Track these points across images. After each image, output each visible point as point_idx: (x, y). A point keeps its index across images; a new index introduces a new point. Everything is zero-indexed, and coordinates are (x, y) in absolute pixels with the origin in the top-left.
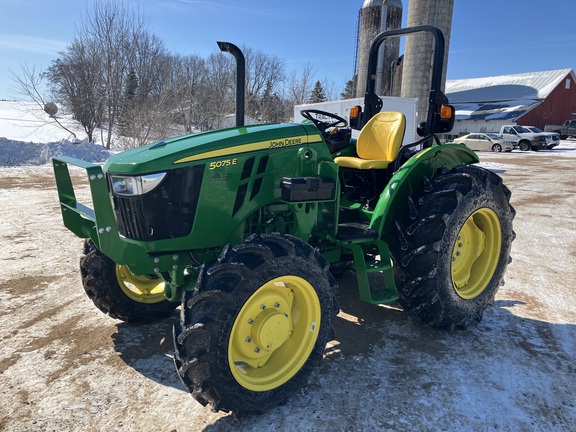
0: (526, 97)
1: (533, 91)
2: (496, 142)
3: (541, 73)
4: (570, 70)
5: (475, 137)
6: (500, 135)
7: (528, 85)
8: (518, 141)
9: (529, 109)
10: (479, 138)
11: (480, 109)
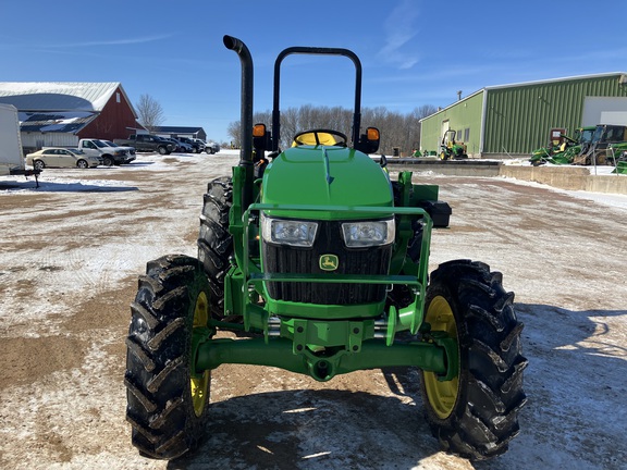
0: (81, 109)
1: (86, 103)
2: (80, 157)
3: (89, 84)
4: (118, 84)
5: (52, 152)
6: (79, 149)
7: (79, 96)
8: (100, 155)
9: (87, 121)
10: (58, 153)
11: (30, 120)
